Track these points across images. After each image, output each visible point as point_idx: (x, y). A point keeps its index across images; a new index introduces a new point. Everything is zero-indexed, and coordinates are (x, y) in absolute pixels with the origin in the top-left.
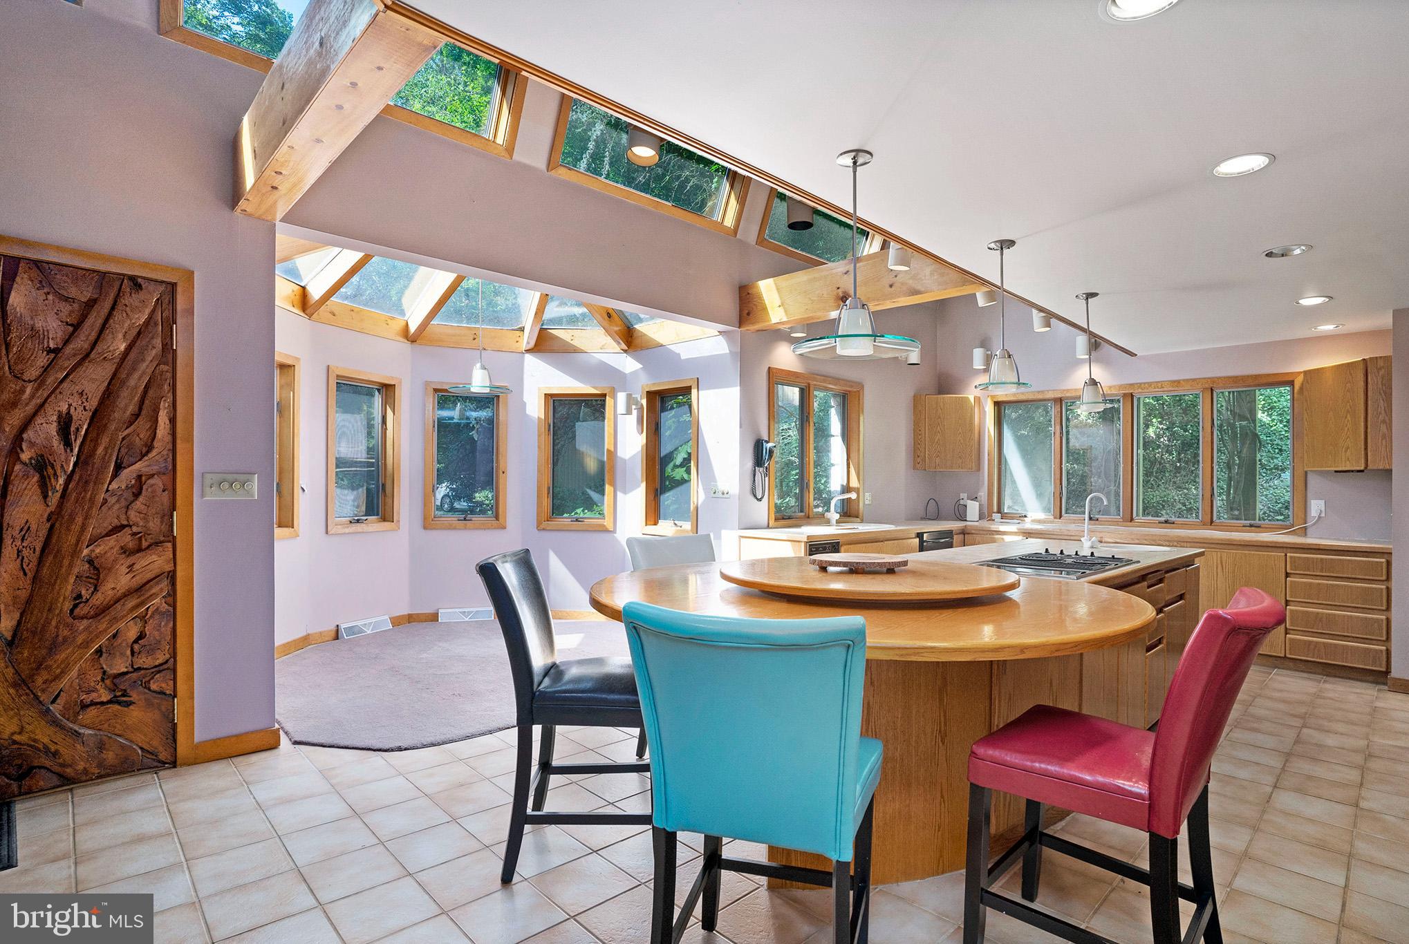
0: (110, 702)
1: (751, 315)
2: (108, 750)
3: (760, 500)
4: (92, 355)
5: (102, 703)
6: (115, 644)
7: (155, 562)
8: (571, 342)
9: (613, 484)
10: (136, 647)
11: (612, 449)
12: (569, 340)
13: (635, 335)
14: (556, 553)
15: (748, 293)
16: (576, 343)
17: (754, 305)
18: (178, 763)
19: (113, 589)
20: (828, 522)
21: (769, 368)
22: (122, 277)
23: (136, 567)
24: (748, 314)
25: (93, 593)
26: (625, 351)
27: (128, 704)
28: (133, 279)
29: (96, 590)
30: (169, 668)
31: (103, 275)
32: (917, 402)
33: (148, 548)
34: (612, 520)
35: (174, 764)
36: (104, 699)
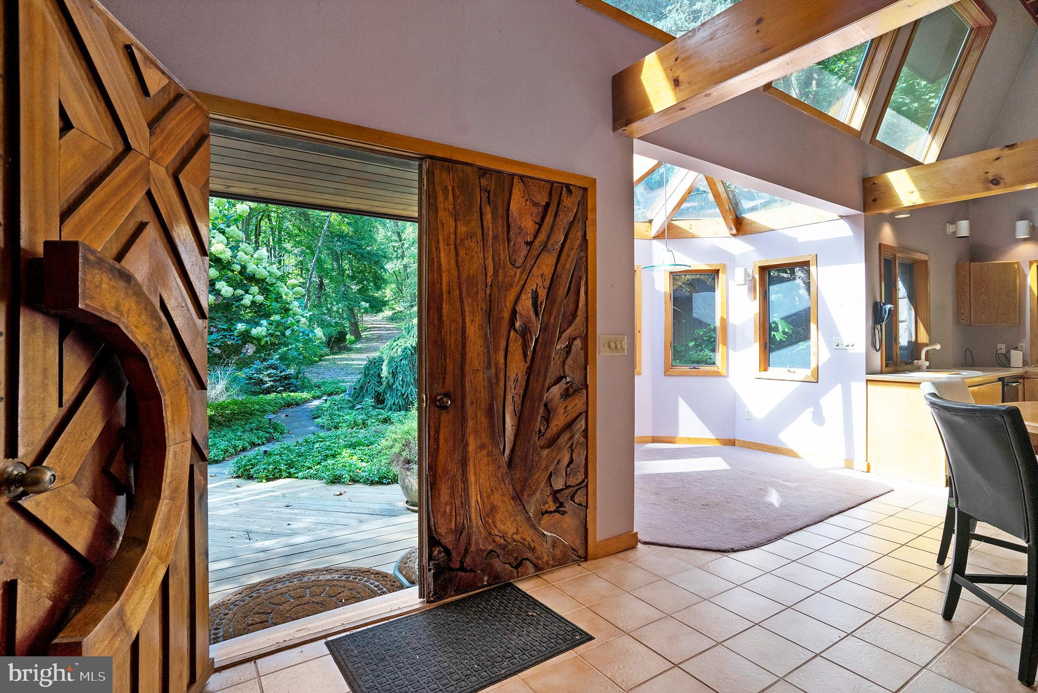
0: (555, 511)
1: (878, 201)
2: (557, 548)
3: (878, 351)
4: (549, 245)
5: (551, 512)
6: (559, 468)
7: (576, 405)
8: (690, 231)
9: (725, 343)
10: (569, 469)
11: (725, 317)
12: (687, 229)
13: (744, 222)
14: (683, 399)
15: (874, 184)
16: (693, 231)
17: (882, 192)
18: (589, 557)
19: (557, 425)
20: (919, 369)
21: (880, 244)
22: (561, 185)
23: (568, 408)
24: (875, 200)
25: (547, 428)
26: (734, 235)
27: (564, 513)
28: (568, 186)
29: (548, 426)
30: (584, 485)
31: (552, 183)
32: (958, 268)
33: (574, 392)
34: (725, 367)
35: (586, 559)
36: (552, 509)
